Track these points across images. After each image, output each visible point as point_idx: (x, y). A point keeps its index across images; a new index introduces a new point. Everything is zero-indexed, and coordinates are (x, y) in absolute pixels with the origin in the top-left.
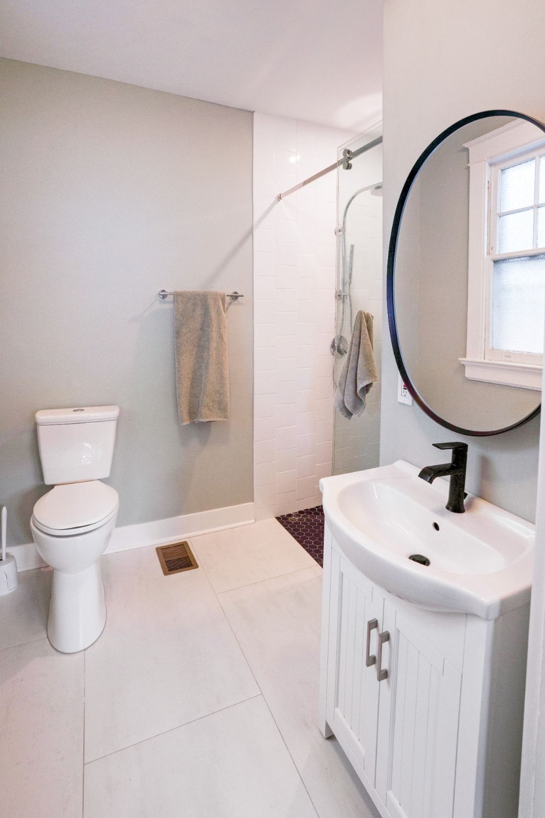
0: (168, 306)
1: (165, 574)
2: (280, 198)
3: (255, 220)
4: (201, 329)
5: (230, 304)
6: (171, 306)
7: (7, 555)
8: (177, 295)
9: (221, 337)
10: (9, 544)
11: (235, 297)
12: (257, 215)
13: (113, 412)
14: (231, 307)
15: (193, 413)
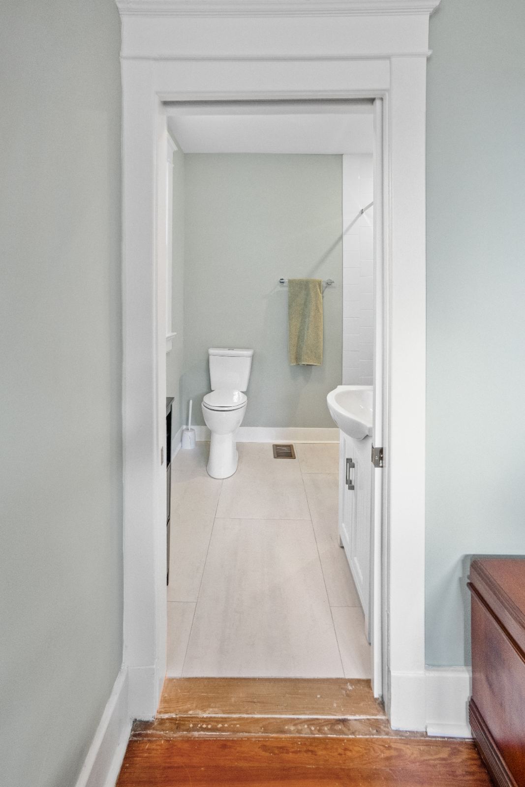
0: (285, 289)
1: (275, 457)
2: (362, 212)
3: (344, 229)
4: (304, 304)
5: (326, 287)
6: (286, 289)
7: (191, 429)
8: (290, 282)
9: (317, 308)
10: (192, 424)
11: (329, 284)
12: (345, 226)
13: (249, 353)
14: (327, 289)
15: (298, 358)
